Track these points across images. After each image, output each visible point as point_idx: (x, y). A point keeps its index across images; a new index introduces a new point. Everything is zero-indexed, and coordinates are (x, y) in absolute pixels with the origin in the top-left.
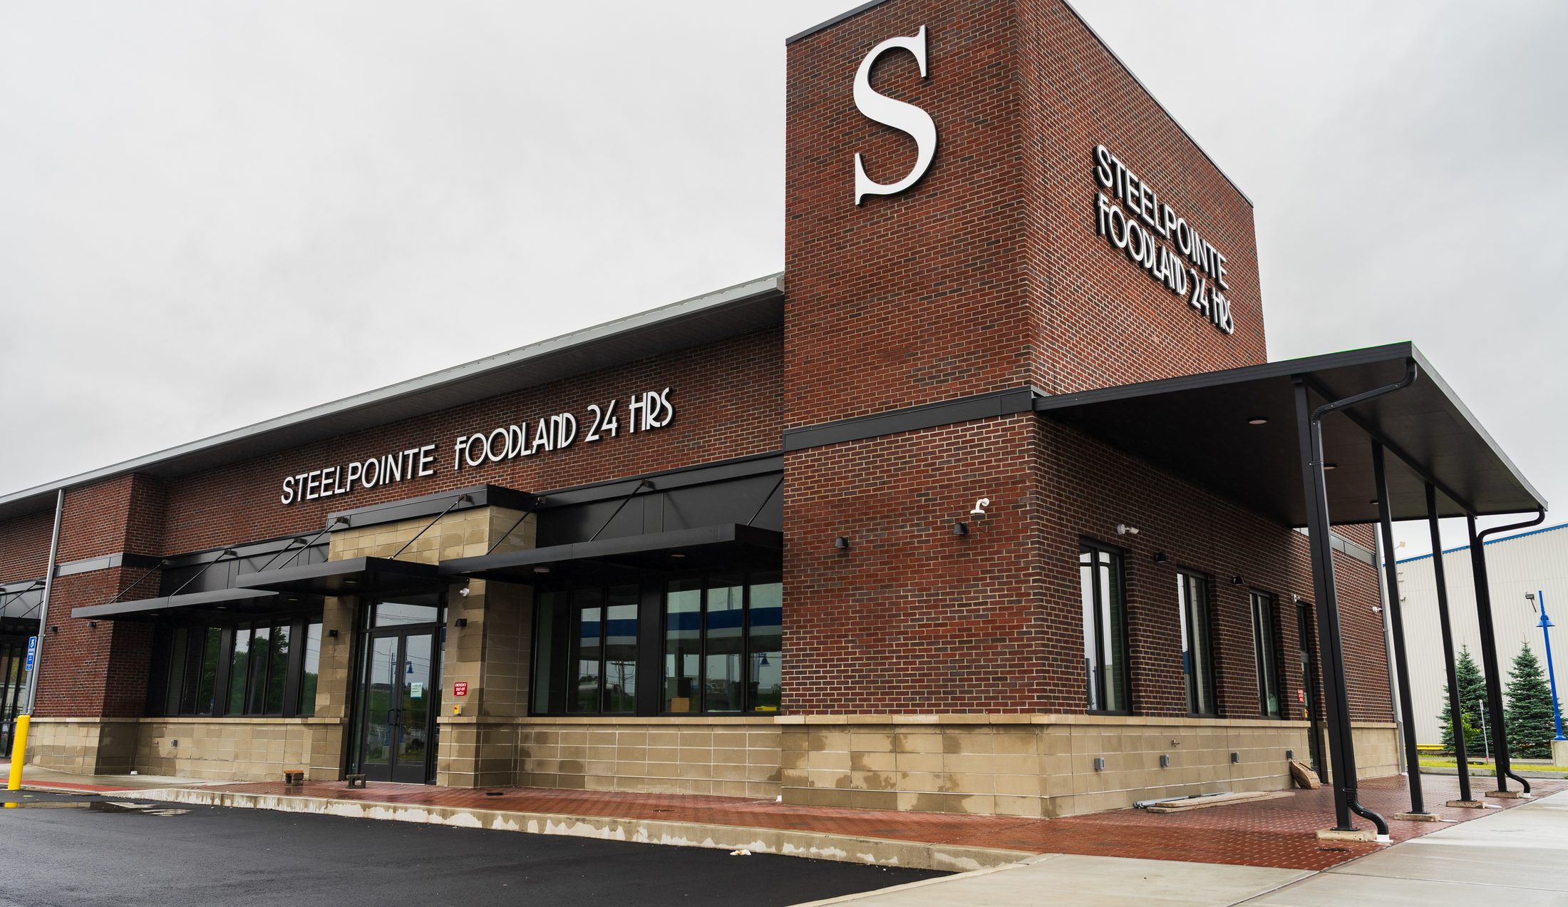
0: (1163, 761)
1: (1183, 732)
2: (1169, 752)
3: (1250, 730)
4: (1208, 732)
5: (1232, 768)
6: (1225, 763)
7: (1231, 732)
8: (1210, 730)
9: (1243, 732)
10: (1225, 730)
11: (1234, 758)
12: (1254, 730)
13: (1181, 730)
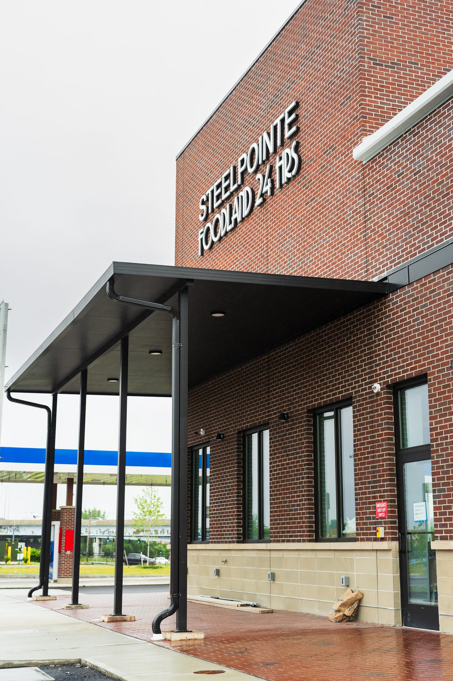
0: (218, 572)
1: (233, 554)
2: (222, 567)
3: (297, 553)
4: (253, 554)
5: (272, 585)
6: (266, 580)
7: (274, 554)
8: (255, 552)
9: (286, 555)
10: (268, 552)
11: (273, 577)
12: (301, 553)
13: (233, 552)
